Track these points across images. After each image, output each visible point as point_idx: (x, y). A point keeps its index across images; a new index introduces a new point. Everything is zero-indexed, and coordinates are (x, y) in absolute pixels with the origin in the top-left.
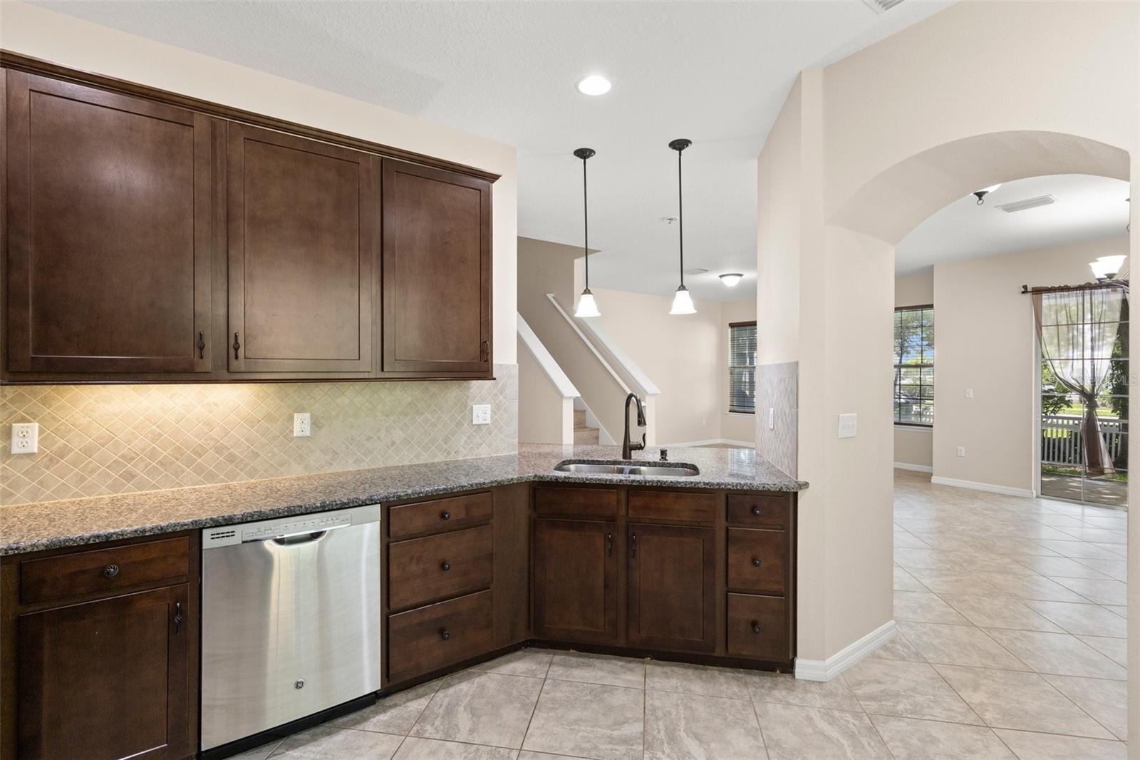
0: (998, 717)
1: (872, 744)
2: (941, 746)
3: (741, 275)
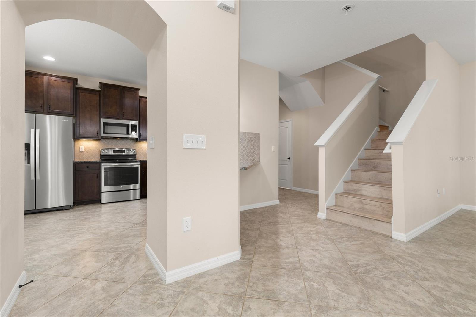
0: (84, 285)
1: (110, 250)
2: (93, 262)
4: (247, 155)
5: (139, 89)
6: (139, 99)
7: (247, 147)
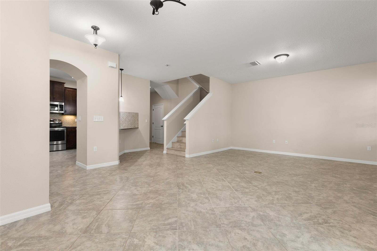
3: (288, 55)
4: (131, 124)
5: (65, 83)
6: (65, 89)
7: (131, 120)
